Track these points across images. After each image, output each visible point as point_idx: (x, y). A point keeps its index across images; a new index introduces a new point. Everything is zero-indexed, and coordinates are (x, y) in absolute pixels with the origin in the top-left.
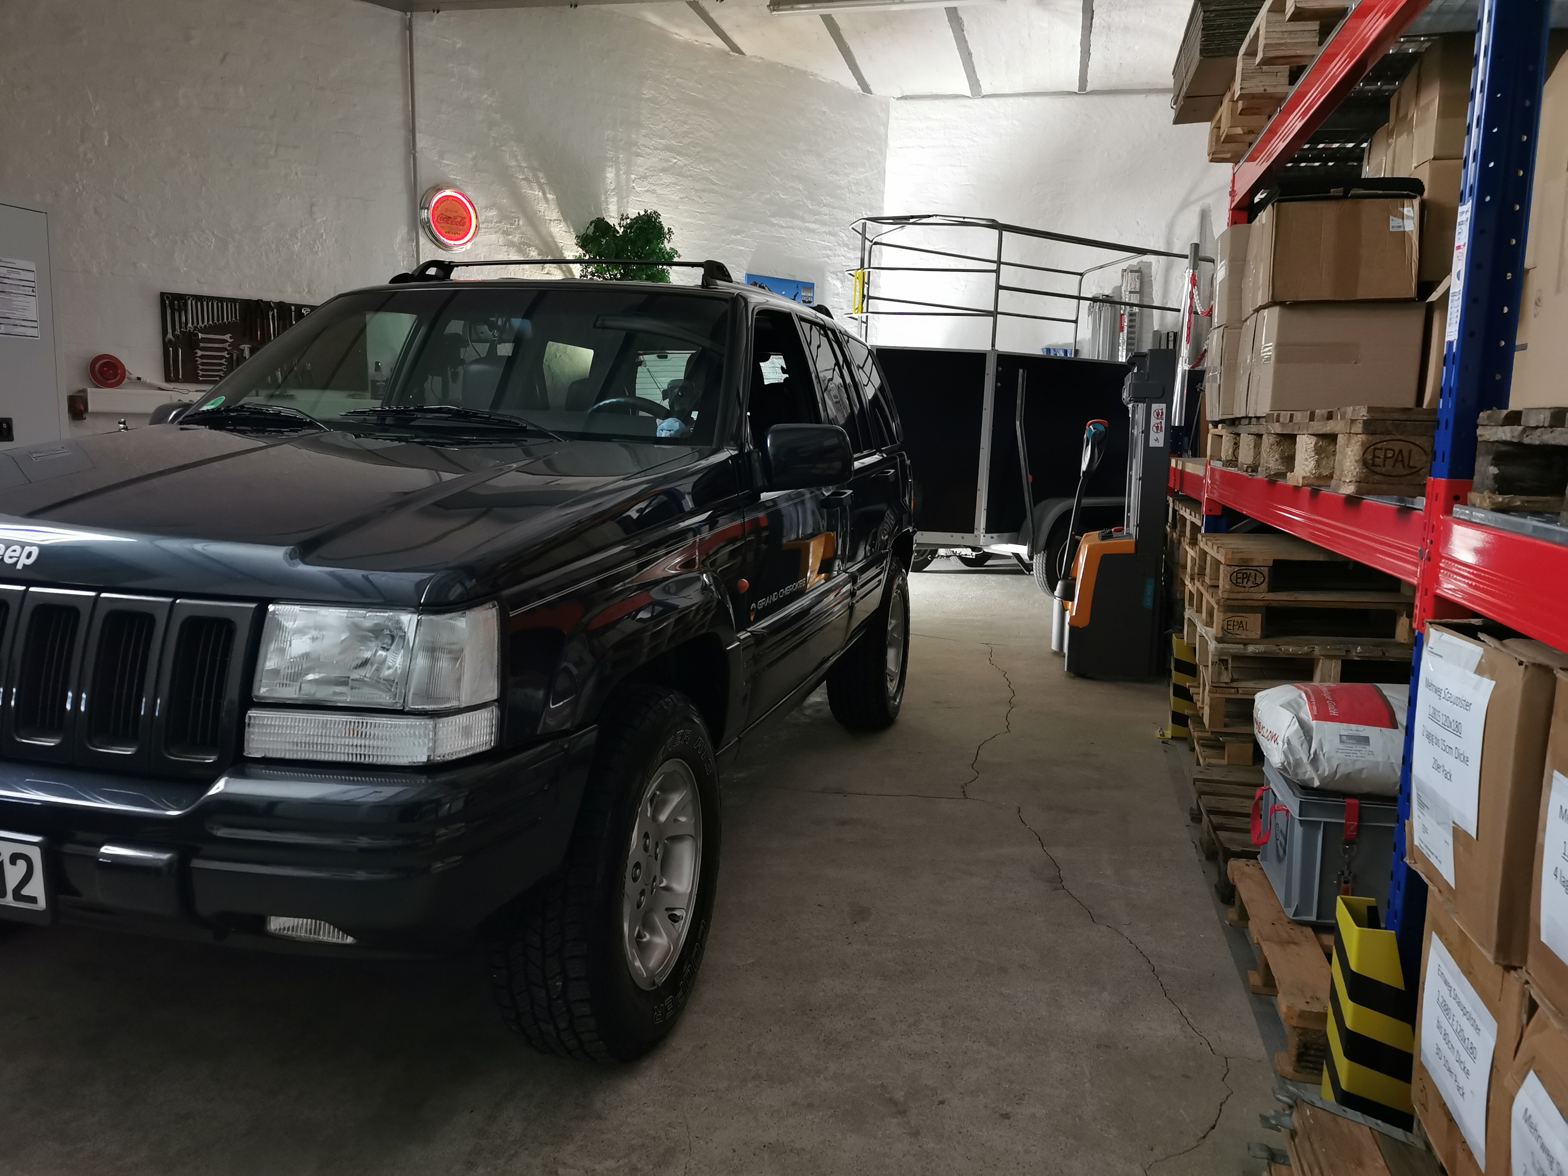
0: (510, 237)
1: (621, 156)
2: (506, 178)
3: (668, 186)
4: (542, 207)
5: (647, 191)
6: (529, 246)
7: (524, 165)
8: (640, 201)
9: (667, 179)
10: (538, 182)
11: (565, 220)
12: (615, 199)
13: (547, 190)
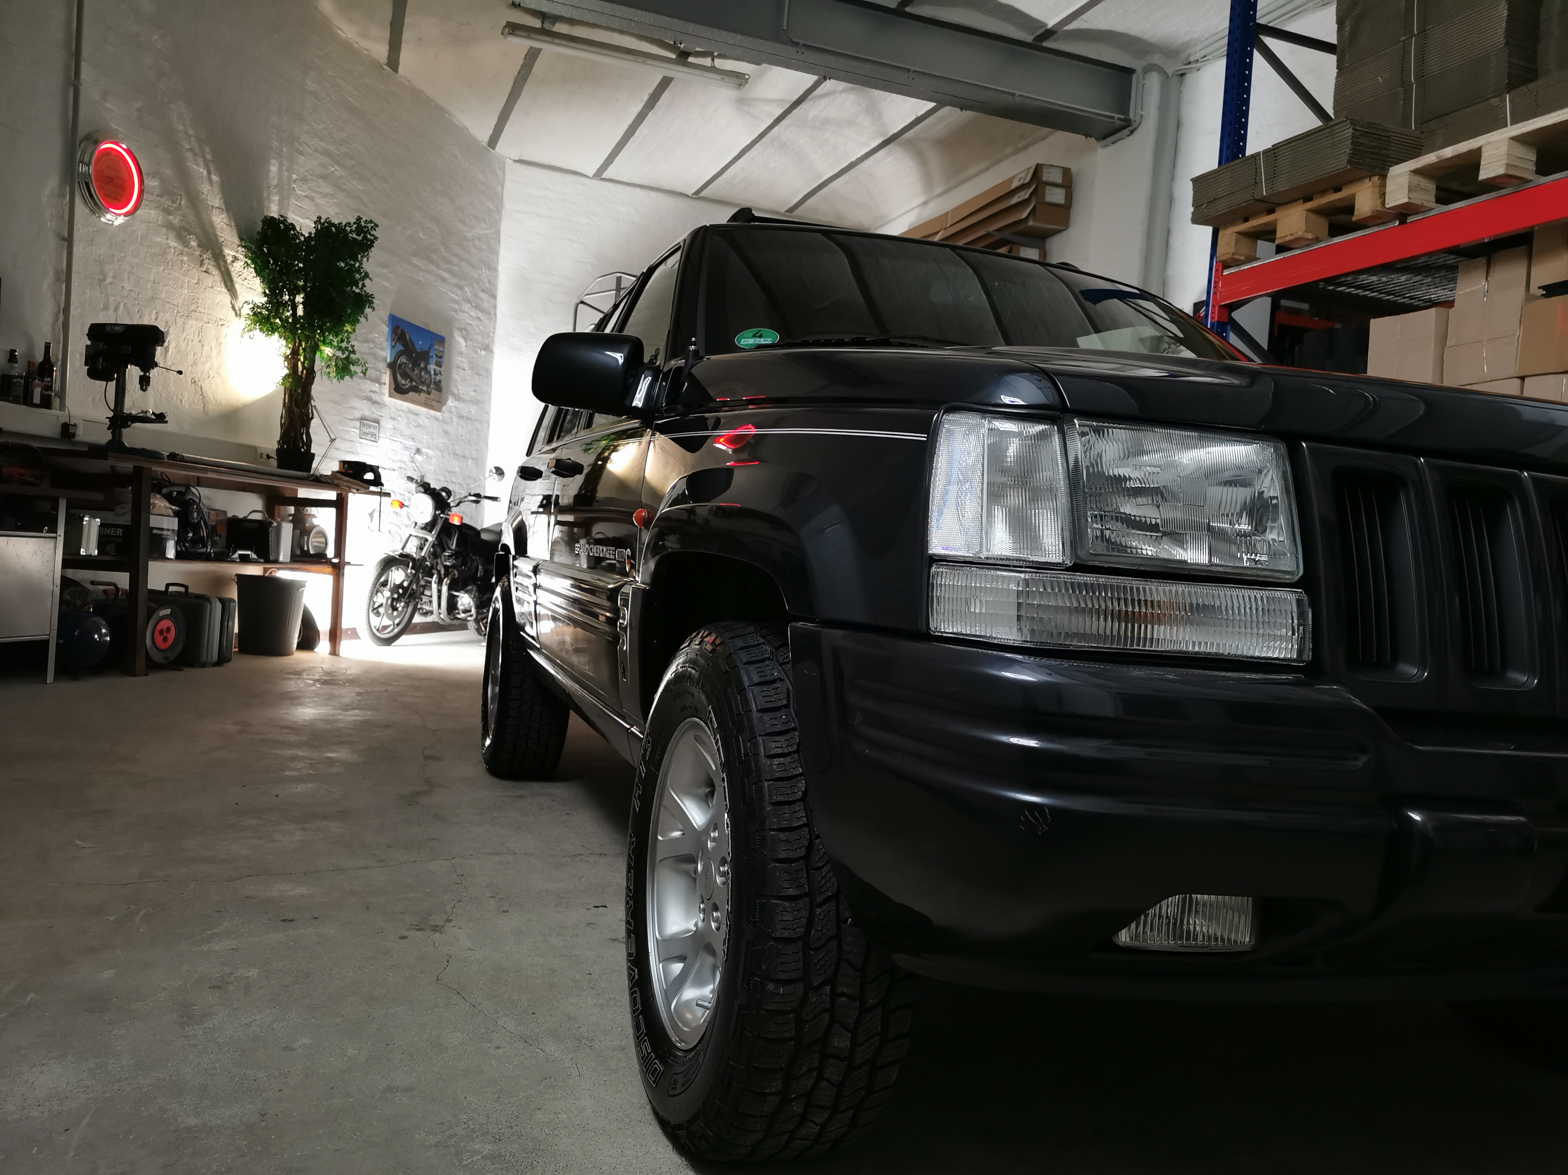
0: (171, 217)
1: (285, 149)
2: (171, 143)
3: (325, 196)
4: (205, 188)
5: (306, 197)
6: (190, 233)
7: (191, 132)
8: (300, 206)
9: (326, 188)
10: (204, 157)
11: (227, 210)
12: (276, 198)
13: (212, 169)
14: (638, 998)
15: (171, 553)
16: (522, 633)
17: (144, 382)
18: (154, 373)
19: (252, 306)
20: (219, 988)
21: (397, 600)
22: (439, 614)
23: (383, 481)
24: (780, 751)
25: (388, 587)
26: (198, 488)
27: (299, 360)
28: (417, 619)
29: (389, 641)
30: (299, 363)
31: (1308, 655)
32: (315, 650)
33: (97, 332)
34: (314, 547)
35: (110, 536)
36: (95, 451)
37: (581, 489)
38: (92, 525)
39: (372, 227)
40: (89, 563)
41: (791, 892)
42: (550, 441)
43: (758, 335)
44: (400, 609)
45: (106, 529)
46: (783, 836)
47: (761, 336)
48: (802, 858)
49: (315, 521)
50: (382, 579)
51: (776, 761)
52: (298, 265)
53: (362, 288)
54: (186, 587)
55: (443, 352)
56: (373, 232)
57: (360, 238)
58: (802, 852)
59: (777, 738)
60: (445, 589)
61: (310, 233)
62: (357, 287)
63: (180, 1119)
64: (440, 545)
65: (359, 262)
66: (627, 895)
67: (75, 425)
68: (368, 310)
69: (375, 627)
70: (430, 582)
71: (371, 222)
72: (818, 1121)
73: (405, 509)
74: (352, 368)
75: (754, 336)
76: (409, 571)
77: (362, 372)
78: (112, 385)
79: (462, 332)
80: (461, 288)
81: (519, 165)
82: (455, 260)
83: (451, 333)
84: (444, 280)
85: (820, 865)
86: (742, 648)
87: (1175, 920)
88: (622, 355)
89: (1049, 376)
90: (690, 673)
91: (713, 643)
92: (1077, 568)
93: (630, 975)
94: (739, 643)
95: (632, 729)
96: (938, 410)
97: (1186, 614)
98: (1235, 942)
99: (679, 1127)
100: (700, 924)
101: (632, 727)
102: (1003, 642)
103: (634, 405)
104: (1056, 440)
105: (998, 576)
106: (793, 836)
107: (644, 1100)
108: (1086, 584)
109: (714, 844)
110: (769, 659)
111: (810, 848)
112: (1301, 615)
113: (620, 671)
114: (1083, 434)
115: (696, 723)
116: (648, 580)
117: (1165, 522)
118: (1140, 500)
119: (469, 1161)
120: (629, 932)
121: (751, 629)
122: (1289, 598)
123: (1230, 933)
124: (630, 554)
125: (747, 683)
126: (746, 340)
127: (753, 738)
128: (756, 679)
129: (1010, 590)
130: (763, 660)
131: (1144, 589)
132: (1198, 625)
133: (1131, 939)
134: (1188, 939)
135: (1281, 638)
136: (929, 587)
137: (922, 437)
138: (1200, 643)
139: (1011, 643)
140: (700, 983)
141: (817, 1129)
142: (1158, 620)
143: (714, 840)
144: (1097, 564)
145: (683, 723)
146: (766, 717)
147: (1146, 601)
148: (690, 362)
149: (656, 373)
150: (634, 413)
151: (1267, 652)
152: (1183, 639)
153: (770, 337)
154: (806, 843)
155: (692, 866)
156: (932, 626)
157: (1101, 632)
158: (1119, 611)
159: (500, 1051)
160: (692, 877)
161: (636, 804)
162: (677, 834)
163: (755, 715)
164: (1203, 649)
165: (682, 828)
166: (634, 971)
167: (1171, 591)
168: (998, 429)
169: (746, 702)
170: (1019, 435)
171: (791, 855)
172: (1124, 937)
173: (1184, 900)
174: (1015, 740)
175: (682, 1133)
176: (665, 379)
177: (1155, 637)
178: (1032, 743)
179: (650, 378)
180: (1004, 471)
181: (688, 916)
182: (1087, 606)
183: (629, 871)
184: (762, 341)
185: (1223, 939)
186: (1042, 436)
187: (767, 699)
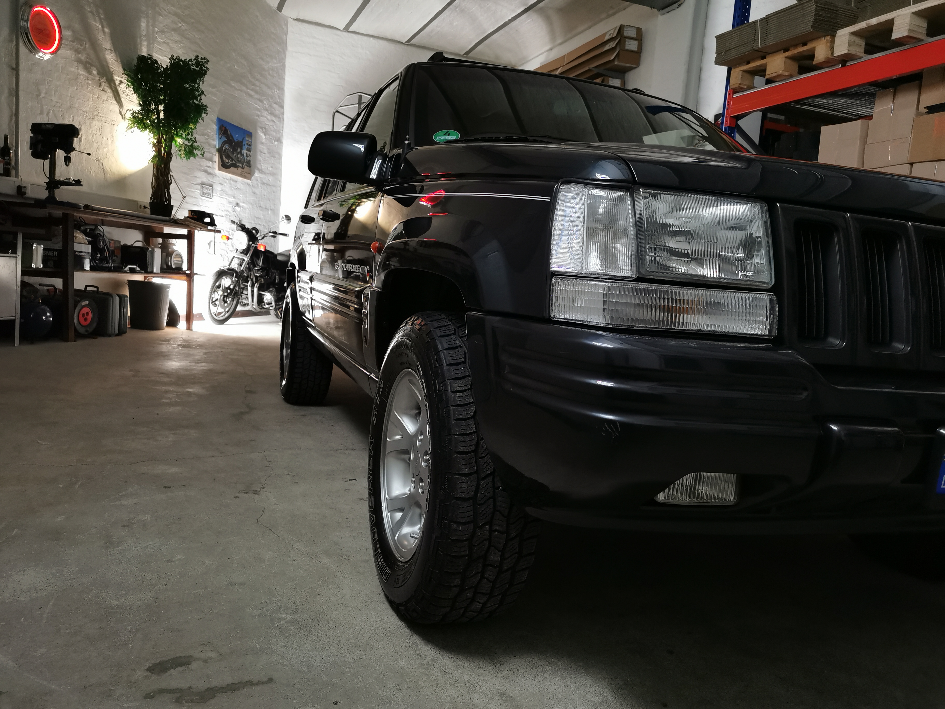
0: (80, 55)
1: (150, 12)
2: (78, 7)
3: (176, 42)
4: (100, 36)
5: (164, 42)
6: (92, 66)
8: (160, 49)
9: (177, 37)
10: (99, 16)
11: (115, 51)
12: (145, 43)
13: (105, 24)
14: (376, 533)
15: (87, 267)
16: (303, 317)
17: (67, 160)
18: (73, 154)
19: (132, 112)
20: (127, 526)
21: (227, 297)
22: (253, 305)
23: (216, 223)
24: (460, 389)
25: (221, 288)
26: (102, 227)
27: (162, 146)
28: (239, 308)
29: (222, 322)
30: (162, 148)
31: (775, 333)
32: (177, 327)
33: (36, 128)
34: (175, 263)
35: (50, 256)
36: (38, 203)
37: (338, 229)
38: (38, 249)
39: (205, 62)
40: (37, 273)
41: (466, 471)
42: (319, 199)
43: (447, 134)
44: (229, 302)
45: (47, 252)
46: (461, 438)
47: (449, 135)
48: (473, 451)
49: (175, 248)
50: (217, 284)
51: (458, 395)
52: (160, 86)
53: (200, 101)
54: (97, 288)
55: (251, 142)
56: (206, 65)
57: (198, 69)
58: (473, 448)
59: (457, 381)
60: (256, 290)
61: (167, 66)
62: (197, 100)
63: (107, 602)
64: (252, 263)
65: (198, 84)
66: (369, 473)
67: (25, 187)
68: (204, 115)
69: (214, 313)
70: (247, 286)
71: (205, 58)
72: (481, 601)
73: (230, 240)
74: (195, 152)
75: (445, 135)
76: (234, 279)
77: (201, 154)
78: (47, 162)
79: (263, 130)
80: (261, 101)
81: (296, 22)
82: (257, 83)
83: (256, 130)
84: (251, 96)
85: (483, 455)
86: (437, 328)
87: (691, 487)
88: (363, 146)
89: (625, 162)
90: (406, 342)
91: (420, 324)
92: (640, 279)
93: (371, 519)
94: (436, 324)
95: (371, 375)
96: (558, 182)
97: (704, 307)
98: (725, 500)
99: (400, 604)
100: (412, 490)
101: (371, 374)
102: (594, 324)
103: (371, 177)
104: (629, 201)
105: (592, 284)
106: (467, 438)
107: (380, 590)
108: (644, 290)
109: (421, 443)
110: (454, 334)
111: (477, 445)
112: (772, 308)
113: (364, 341)
114: (645, 198)
115: (410, 372)
116: (380, 286)
117: (693, 252)
118: (678, 239)
119: (278, 624)
120: (370, 495)
121: (443, 316)
122: (765, 298)
123: (723, 494)
124: (369, 270)
125: (440, 348)
126: (440, 137)
127: (444, 381)
128: (446, 346)
129: (599, 293)
130: (450, 335)
131: (679, 293)
132: (711, 315)
133: (665, 498)
134: (698, 498)
135: (759, 322)
136: (551, 291)
137: (547, 199)
138: (711, 325)
139: (599, 325)
140: (412, 524)
141: (481, 606)
142: (686, 311)
143: (420, 441)
144: (651, 277)
145: (402, 372)
146: (452, 368)
147: (680, 300)
148: (406, 151)
149: (385, 158)
150: (371, 182)
151: (751, 330)
152: (702, 322)
153: (454, 136)
154: (475, 443)
155: (407, 456)
156: (552, 315)
157: (653, 318)
158: (664, 306)
159: (295, 562)
160: (408, 463)
161: (374, 420)
162: (398, 437)
163: (445, 367)
164: (713, 329)
165: (401, 434)
166: (373, 517)
167: (695, 294)
168: (593, 194)
169: (439, 360)
170: (606, 198)
171: (466, 450)
172: (661, 497)
173: (697, 476)
174: (600, 383)
175: (402, 608)
176: (390, 161)
177: (685, 321)
178: (610, 384)
179: (381, 161)
180: (597, 220)
181: (405, 485)
182: (645, 302)
183: (370, 459)
184: (450, 138)
185: (718, 498)
186: (620, 199)
187: (453, 358)
